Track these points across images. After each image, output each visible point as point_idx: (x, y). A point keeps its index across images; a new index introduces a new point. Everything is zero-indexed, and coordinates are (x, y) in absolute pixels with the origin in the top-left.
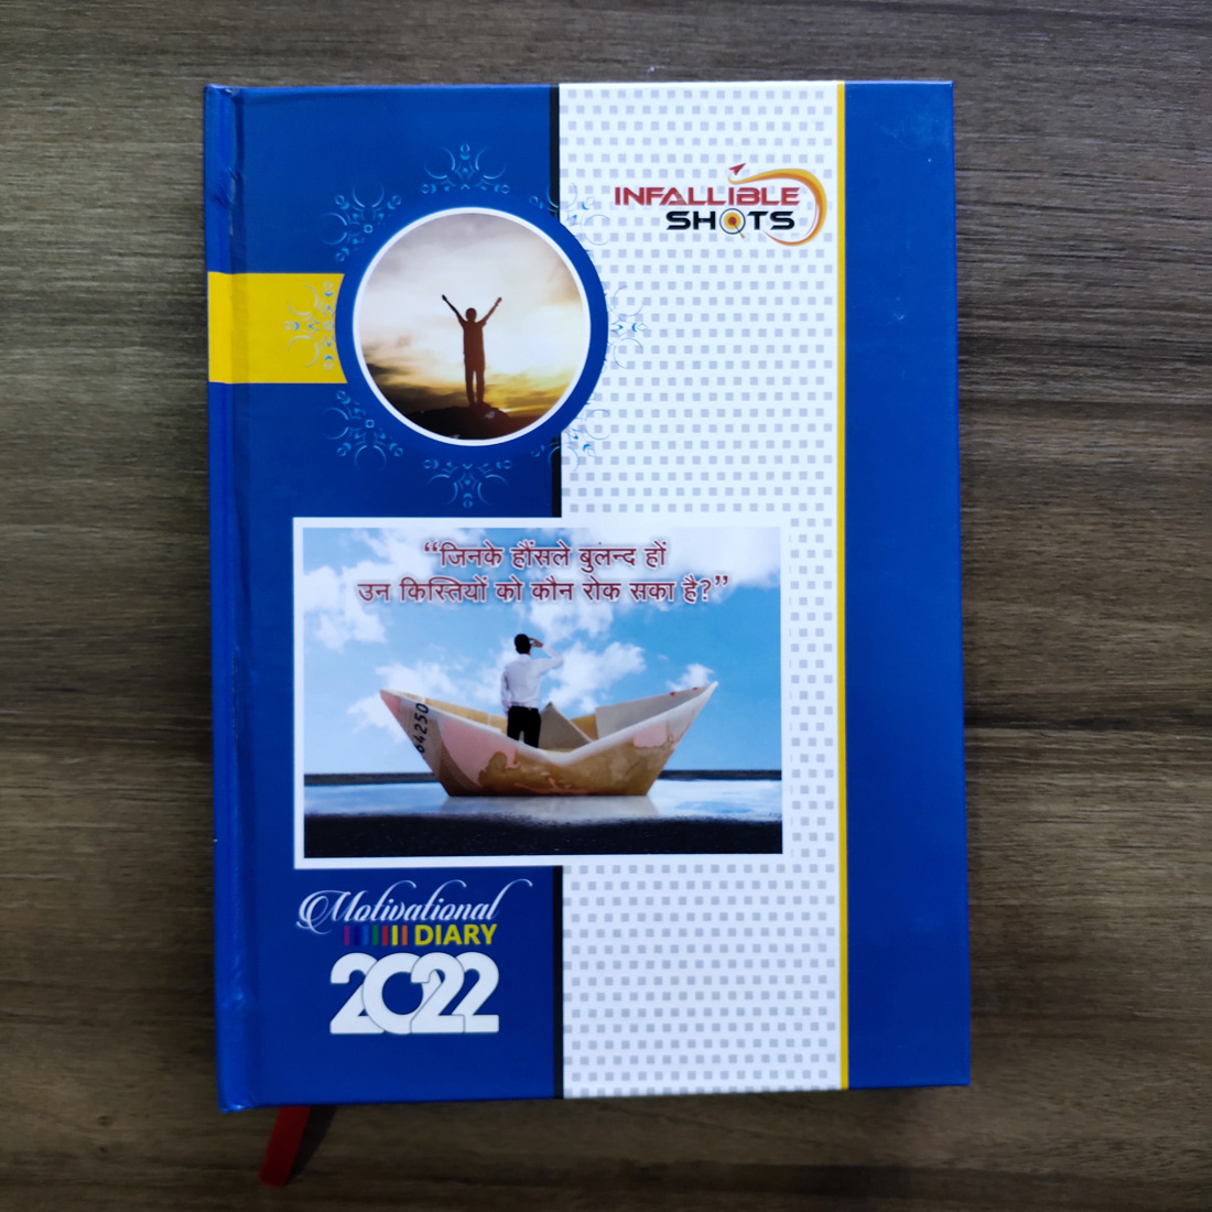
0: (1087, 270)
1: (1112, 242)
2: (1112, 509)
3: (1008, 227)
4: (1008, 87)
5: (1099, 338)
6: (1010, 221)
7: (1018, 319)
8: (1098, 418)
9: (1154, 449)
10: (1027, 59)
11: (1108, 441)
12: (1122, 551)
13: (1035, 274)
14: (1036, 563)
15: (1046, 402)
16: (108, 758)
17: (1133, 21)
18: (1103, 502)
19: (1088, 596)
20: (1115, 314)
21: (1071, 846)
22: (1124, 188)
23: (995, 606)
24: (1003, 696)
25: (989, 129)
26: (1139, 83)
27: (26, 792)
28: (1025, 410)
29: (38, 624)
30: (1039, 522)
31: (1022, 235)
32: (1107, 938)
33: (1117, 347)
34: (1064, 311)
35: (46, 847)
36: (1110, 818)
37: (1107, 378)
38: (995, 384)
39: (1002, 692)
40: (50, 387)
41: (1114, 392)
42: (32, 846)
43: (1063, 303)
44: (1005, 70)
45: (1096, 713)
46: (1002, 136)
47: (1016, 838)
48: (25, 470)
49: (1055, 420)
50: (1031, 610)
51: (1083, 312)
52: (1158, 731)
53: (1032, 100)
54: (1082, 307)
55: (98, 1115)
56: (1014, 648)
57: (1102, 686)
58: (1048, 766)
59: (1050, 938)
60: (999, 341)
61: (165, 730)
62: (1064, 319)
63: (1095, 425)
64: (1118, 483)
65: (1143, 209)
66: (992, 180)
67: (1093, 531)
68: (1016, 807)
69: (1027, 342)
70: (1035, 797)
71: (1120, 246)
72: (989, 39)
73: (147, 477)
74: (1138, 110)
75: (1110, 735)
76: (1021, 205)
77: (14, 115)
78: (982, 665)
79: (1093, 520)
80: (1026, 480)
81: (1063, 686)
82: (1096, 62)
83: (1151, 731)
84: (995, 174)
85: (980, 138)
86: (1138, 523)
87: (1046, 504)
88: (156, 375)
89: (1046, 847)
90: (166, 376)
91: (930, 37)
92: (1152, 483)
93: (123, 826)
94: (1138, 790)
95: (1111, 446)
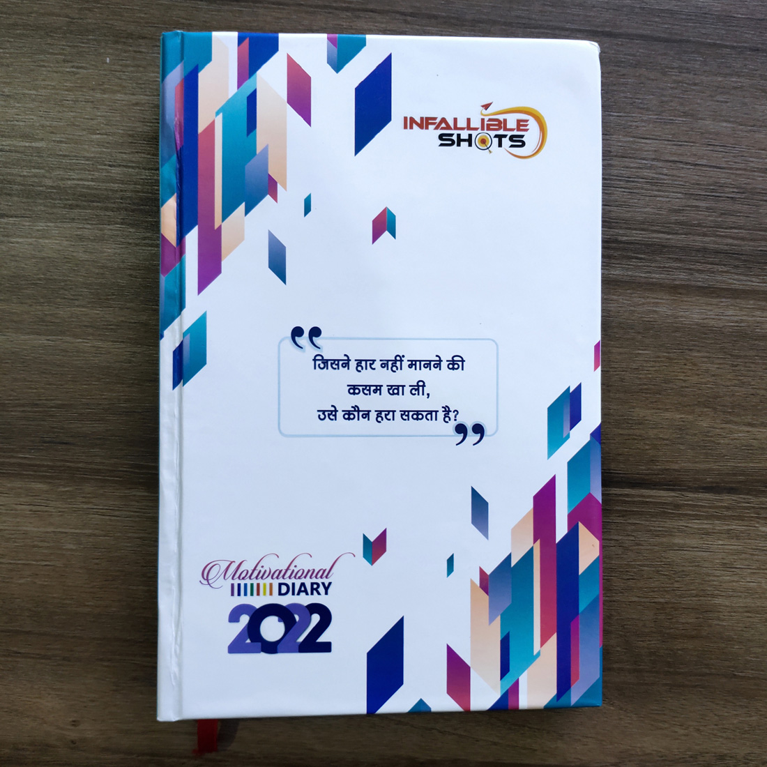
0: (721, 205)
1: (737, 188)
2: (731, 355)
3: (673, 176)
4: (676, 89)
5: (726, 248)
6: (675, 172)
7: (676, 234)
8: (724, 297)
9: (758, 319)
10: (688, 71)
11: (730, 312)
12: (736, 382)
13: (688, 206)
14: (682, 387)
15: (693, 286)
16: (88, 488)
17: (755, 50)
18: (725, 350)
19: (715, 409)
20: (738, 233)
21: (698, 566)
22: (746, 155)
23: (656, 413)
24: (659, 470)
25: (664, 114)
26: (757, 89)
27: (34, 508)
28: (680, 291)
29: (46, 400)
30: (685, 361)
31: (681, 181)
32: (718, 625)
33: (737, 254)
34: (705, 230)
35: (46, 544)
36: (723, 549)
37: (730, 273)
38: (661, 273)
39: (659, 467)
40: (61, 248)
41: (735, 282)
42: (36, 543)
43: (705, 225)
44: (674, 77)
45: (717, 483)
46: (671, 118)
47: (664, 560)
48: (42, 300)
49: (698, 298)
50: (678, 416)
51: (717, 231)
52: (756, 496)
53: (691, 97)
54: (717, 228)
55: (71, 719)
56: (667, 440)
57: (721, 466)
58: (686, 515)
59: (683, 624)
60: (664, 246)
61: (126, 471)
62: (705, 235)
63: (722, 302)
64: (735, 339)
65: (757, 168)
66: (664, 146)
67: (718, 368)
68: (664, 540)
69: (683, 249)
70: (677, 534)
71: (742, 191)
72: (665, 57)
73: (121, 309)
74: (756, 106)
75: (726, 497)
76: (681, 162)
77: (45, 73)
78: (647, 450)
79: (718, 361)
80: (678, 334)
81: (696, 465)
82: (731, 75)
83: (751, 495)
84: (666, 142)
85: (657, 119)
86: (748, 364)
87: (690, 350)
88: (130, 244)
89: (684, 566)
90: (137, 245)
91: (628, 55)
92: (756, 340)
93: (96, 532)
94: (742, 532)
95: (732, 315)
